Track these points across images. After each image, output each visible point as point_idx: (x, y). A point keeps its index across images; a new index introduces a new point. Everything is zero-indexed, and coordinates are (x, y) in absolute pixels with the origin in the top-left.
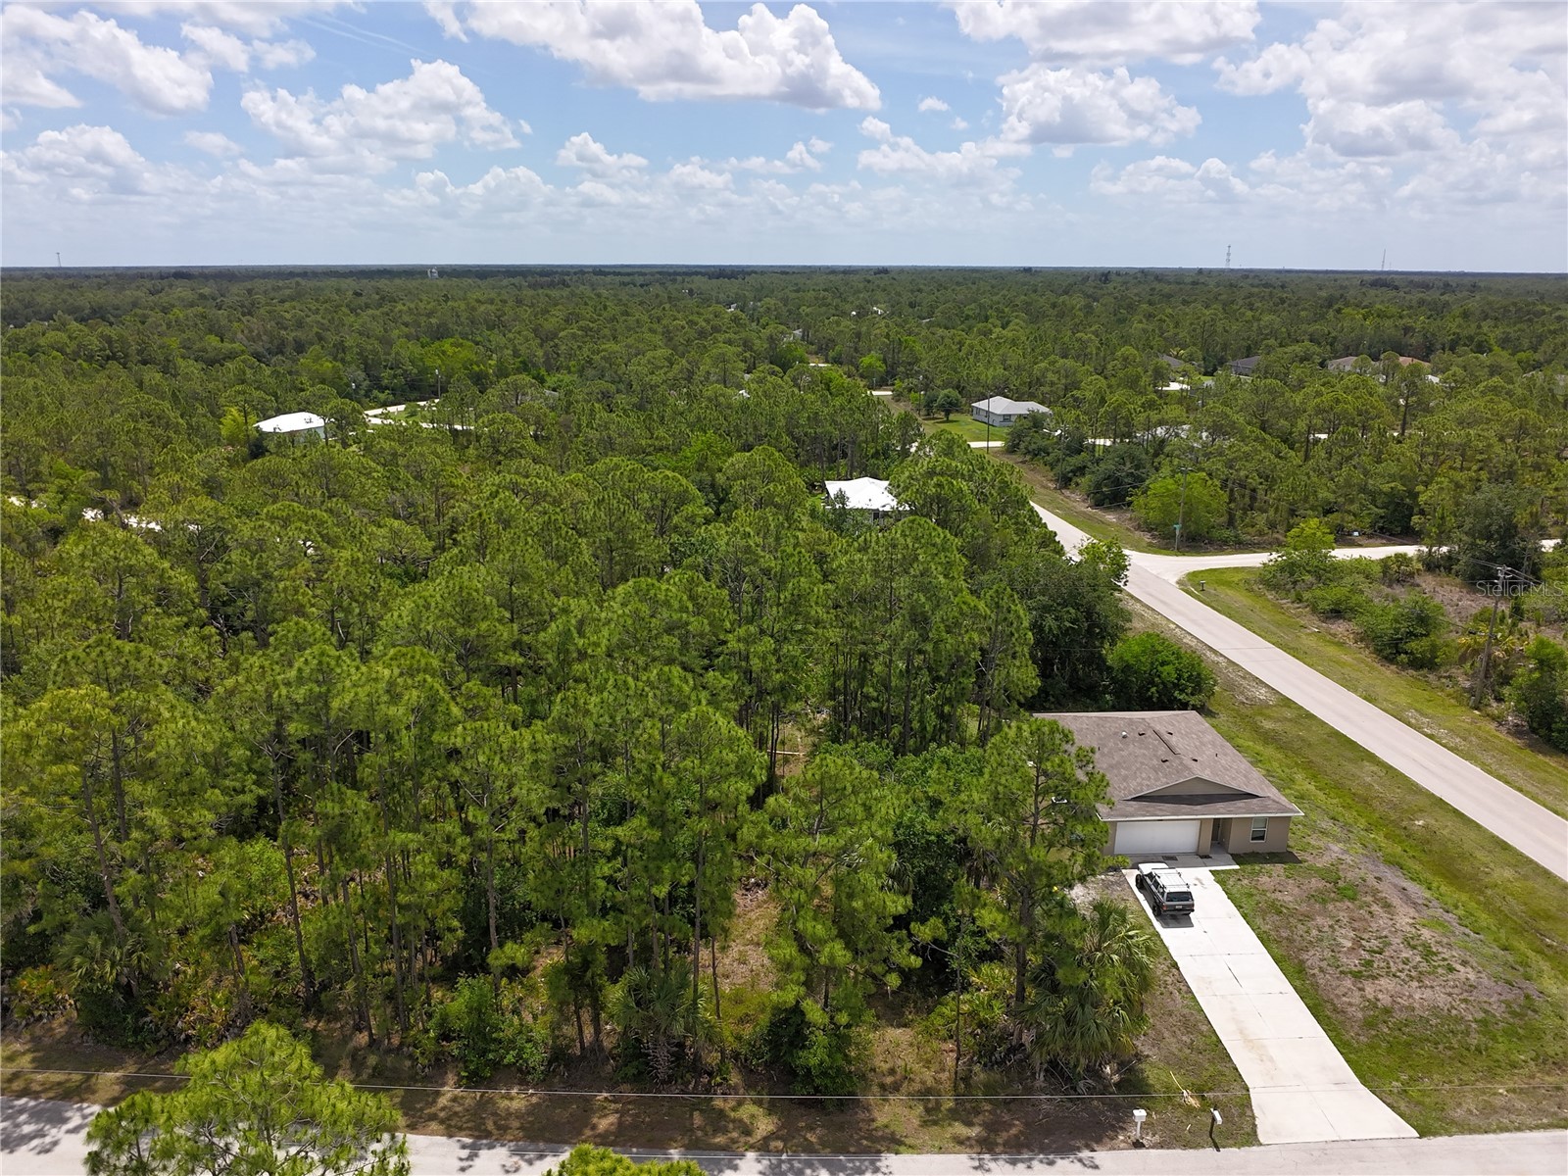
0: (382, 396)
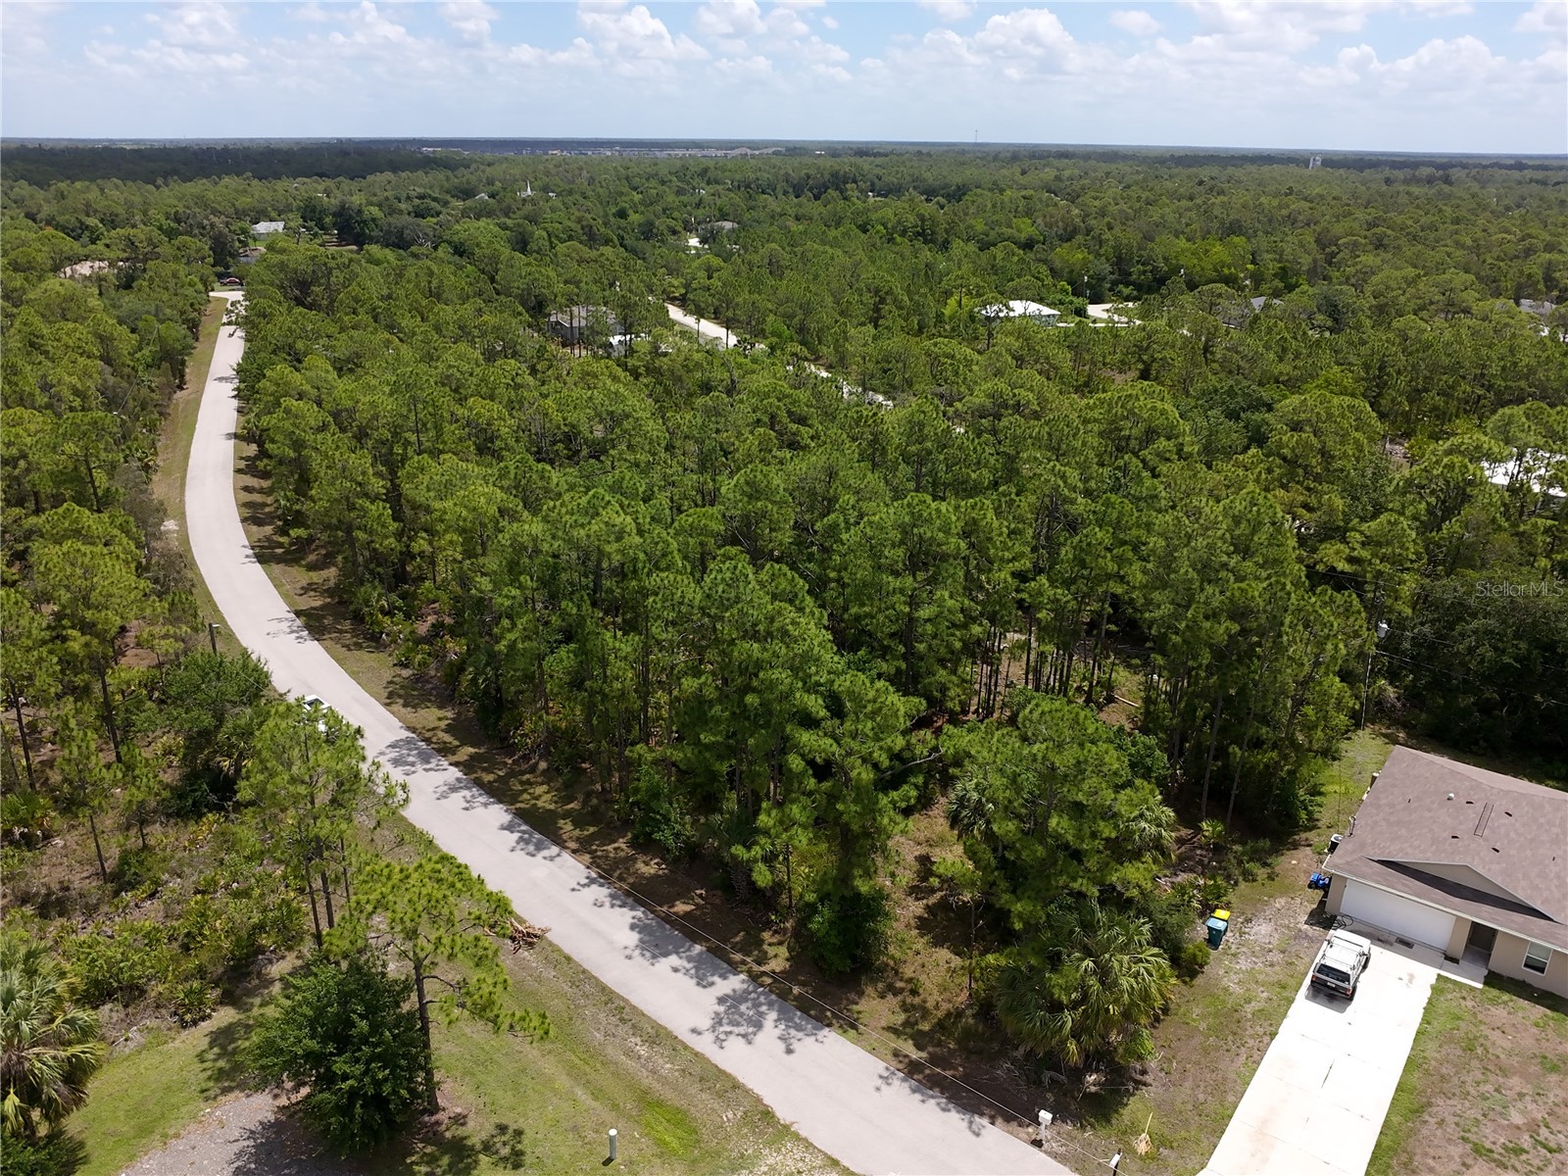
0: (1126, 291)
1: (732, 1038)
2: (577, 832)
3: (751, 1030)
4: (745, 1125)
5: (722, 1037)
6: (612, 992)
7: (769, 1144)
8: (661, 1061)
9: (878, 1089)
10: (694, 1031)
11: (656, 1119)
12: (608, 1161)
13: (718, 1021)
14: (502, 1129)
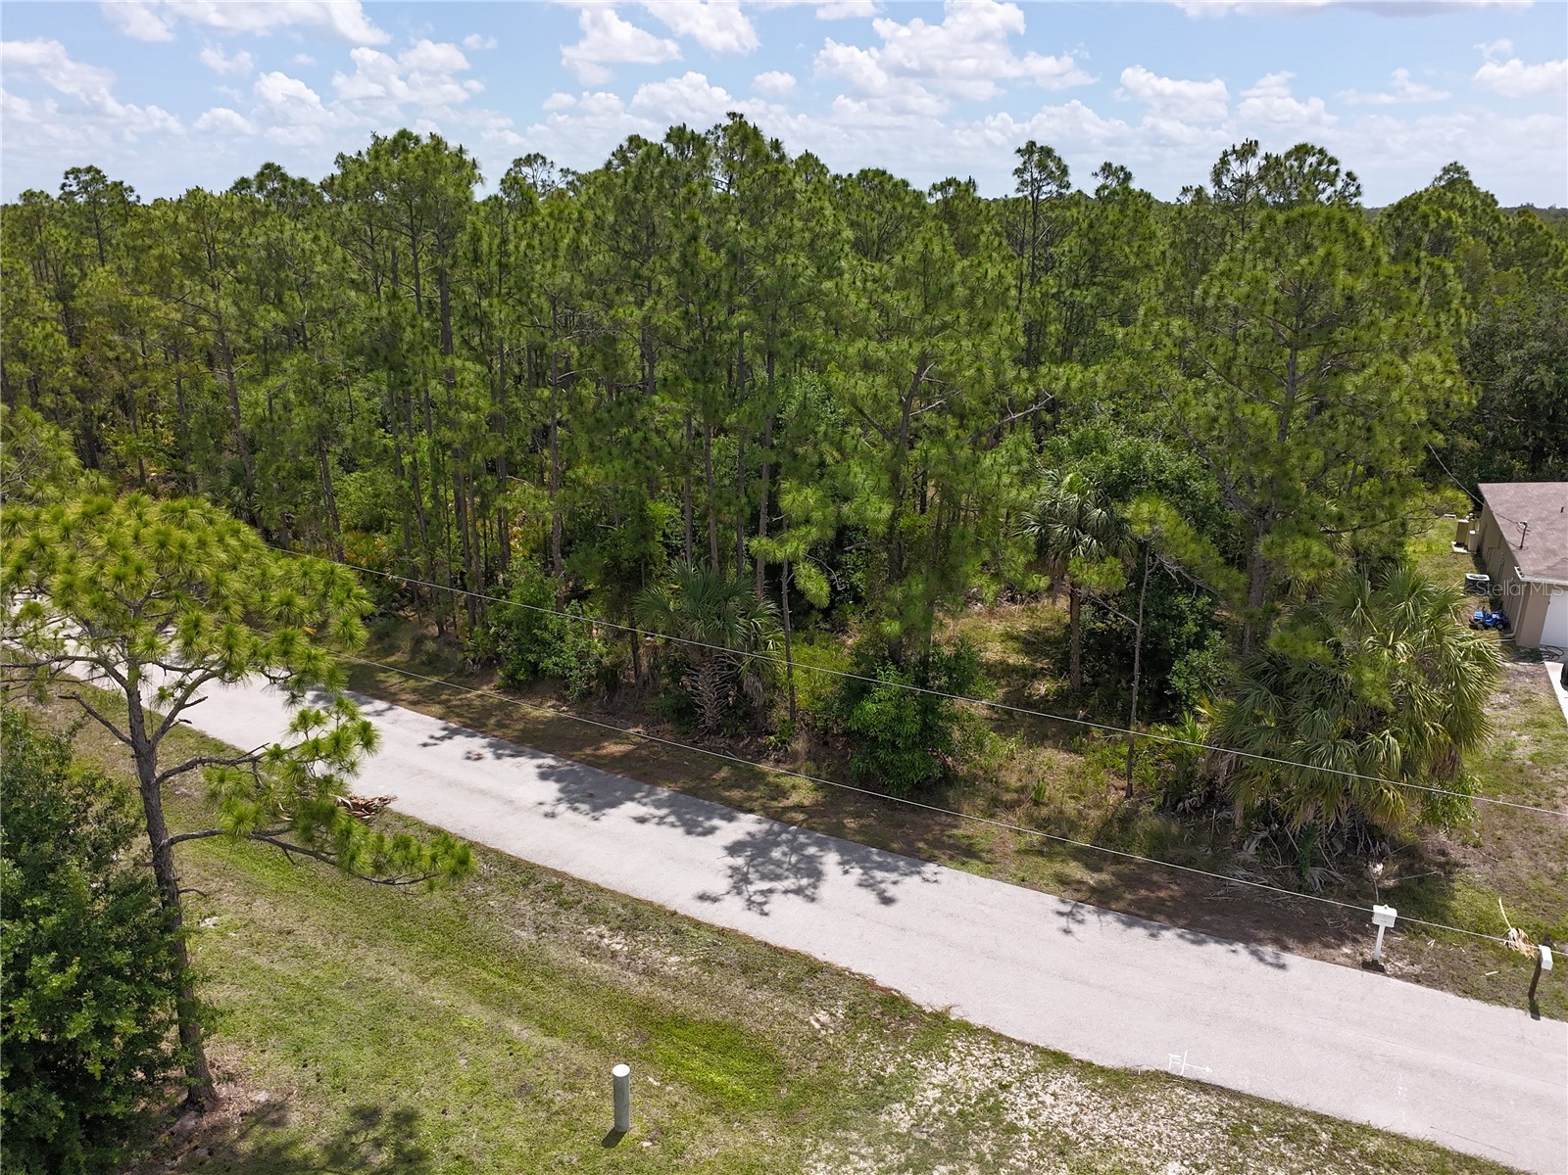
1: (775, 898)
2: (412, 683)
3: (805, 882)
4: (860, 1028)
5: (758, 898)
6: (532, 866)
7: (924, 1050)
8: (657, 954)
9: (1067, 932)
10: (703, 897)
11: (682, 1050)
12: (613, 1138)
13: (740, 880)
14: (368, 1116)
